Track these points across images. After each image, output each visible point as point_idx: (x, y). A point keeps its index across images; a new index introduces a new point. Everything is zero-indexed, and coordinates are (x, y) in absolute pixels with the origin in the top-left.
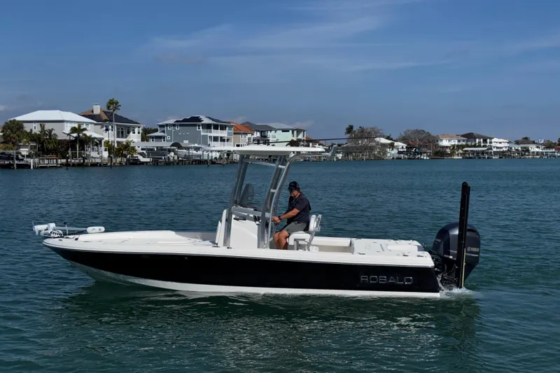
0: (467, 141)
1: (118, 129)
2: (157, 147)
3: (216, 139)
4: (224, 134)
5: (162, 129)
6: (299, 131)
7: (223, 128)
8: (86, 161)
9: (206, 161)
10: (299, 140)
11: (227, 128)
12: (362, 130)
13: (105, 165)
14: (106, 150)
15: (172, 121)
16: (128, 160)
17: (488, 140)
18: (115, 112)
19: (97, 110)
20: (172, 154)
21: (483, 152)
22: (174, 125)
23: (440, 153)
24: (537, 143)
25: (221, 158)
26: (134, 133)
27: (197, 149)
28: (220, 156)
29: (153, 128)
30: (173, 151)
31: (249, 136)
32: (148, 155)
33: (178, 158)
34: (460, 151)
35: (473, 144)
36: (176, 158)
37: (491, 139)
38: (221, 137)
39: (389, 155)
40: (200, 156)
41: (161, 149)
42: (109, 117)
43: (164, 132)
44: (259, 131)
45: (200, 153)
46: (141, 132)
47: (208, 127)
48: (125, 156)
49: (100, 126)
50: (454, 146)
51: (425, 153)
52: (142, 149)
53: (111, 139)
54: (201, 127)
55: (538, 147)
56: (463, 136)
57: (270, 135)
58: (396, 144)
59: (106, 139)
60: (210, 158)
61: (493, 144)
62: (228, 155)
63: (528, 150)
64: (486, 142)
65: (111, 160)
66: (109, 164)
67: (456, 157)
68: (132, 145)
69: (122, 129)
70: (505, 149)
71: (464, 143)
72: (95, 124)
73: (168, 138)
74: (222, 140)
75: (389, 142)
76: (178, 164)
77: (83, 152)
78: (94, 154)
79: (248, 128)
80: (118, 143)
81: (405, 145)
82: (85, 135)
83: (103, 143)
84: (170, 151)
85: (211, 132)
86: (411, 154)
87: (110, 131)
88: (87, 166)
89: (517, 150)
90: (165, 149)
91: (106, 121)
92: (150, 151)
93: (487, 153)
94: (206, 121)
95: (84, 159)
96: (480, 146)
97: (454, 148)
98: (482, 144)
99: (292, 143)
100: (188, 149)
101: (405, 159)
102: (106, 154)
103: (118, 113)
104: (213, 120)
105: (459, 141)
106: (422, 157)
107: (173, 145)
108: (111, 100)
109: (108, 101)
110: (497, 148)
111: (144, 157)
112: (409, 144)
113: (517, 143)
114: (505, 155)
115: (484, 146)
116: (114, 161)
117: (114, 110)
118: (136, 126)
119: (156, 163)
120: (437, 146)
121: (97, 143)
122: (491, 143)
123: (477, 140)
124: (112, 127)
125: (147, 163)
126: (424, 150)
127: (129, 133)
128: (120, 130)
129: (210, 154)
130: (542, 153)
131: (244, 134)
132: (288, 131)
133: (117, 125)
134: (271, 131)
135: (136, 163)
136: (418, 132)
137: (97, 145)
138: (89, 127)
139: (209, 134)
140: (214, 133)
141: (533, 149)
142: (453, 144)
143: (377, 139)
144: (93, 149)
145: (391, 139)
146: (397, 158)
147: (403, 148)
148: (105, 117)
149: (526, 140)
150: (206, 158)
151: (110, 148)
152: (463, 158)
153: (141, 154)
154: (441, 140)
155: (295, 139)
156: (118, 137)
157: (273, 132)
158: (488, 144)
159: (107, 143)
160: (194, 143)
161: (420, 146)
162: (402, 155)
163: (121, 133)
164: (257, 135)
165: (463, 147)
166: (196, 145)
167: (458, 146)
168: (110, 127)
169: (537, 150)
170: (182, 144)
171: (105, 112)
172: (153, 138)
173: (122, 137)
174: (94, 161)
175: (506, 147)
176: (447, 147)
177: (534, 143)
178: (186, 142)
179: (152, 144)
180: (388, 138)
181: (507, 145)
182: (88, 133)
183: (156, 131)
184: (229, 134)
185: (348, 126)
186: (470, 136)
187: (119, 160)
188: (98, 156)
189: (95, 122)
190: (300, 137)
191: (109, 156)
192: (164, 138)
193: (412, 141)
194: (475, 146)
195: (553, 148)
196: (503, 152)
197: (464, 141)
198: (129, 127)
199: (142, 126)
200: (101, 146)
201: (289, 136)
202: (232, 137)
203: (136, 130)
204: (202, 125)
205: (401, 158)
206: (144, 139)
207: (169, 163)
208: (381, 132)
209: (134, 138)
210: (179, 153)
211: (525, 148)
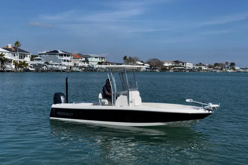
0: (176, 64)
1: (20, 55)
2: (38, 64)
3: (65, 61)
4: (69, 58)
5: (40, 56)
6: (102, 58)
7: (68, 56)
8: (4, 69)
9: (60, 70)
10: (102, 62)
11: (70, 56)
12: (130, 58)
13: (13, 71)
14: (14, 65)
15: (45, 52)
16: (24, 69)
17: (185, 64)
18: (18, 48)
19: (10, 46)
20: (45, 67)
21: (182, 69)
22: (46, 54)
23: (164, 69)
24: (205, 66)
25: (67, 69)
26: (27, 57)
27: (56, 65)
28: (67, 68)
29: (36, 55)
30: (45, 65)
31: (80, 59)
32: (34, 67)
33: (47, 69)
34: (173, 68)
35: (178, 65)
36: (46, 69)
37: (186, 63)
38: (67, 60)
39: (142, 69)
40: (57, 68)
41: (40, 65)
42: (15, 50)
43: (41, 57)
44: (84, 58)
45: (57, 67)
46: (30, 57)
47: (61, 55)
48: (23, 68)
49: (11, 54)
50: (170, 66)
51: (157, 69)
52: (31, 65)
53: (16, 60)
54: (58, 55)
55: (205, 67)
56: (174, 62)
57: (90, 59)
58: (145, 64)
59: (14, 60)
60: (62, 69)
61: (187, 66)
62: (70, 68)
63: (201, 69)
64: (184, 65)
65: (16, 69)
66: (15, 71)
67: (171, 71)
68: (26, 63)
69: (22, 55)
70: (191, 68)
71: (174, 65)
72: (9, 53)
73: (43, 60)
74: (68, 61)
75: (143, 64)
76: (47, 71)
77: (3, 65)
78: (8, 66)
79: (80, 56)
80: (20, 61)
81: (149, 65)
82: (4, 57)
83: (12, 61)
84: (44, 65)
85: (63, 57)
86: (151, 69)
87: (16, 56)
88: (4, 72)
89: (197, 68)
90: (42, 65)
91: (14, 51)
92: (34, 65)
93: (184, 69)
94: (60, 52)
95: (3, 68)
96: (181, 66)
97: (170, 67)
98: (182, 66)
99: (99, 63)
100: (52, 65)
101: (149, 71)
102: (14, 67)
103: (20, 48)
104: (64, 52)
105: (172, 64)
106: (156, 71)
107: (45, 63)
108: (17, 42)
109: (15, 42)
110: (188, 67)
111: (31, 68)
112: (151, 65)
113: (197, 65)
114: (192, 71)
115: (183, 67)
116: (18, 70)
117: (18, 47)
118: (28, 54)
119: (37, 71)
120: (163, 66)
121: (10, 61)
122: (186, 65)
123: (180, 64)
124: (17, 54)
125: (33, 71)
126: (157, 67)
127: (25, 57)
128: (21, 56)
129: (62, 68)
130: (207, 70)
131: (78, 59)
132: (98, 58)
133: (19, 54)
134: (90, 58)
135: (28, 70)
136: (155, 59)
137: (10, 62)
138: (6, 54)
139: (62, 59)
140: (64, 58)
141: (204, 68)
142: (170, 65)
143: (137, 62)
144: (8, 64)
145: (143, 63)
146: (146, 71)
147: (148, 66)
148: (13, 50)
149: (201, 64)
150: (60, 69)
151: (16, 64)
152: (174, 71)
153: (30, 67)
154: (165, 63)
155: (101, 61)
156: (20, 59)
157: (91, 58)
158: (185, 66)
159: (14, 61)
160: (55, 62)
161: (155, 66)
162: (148, 70)
163: (21, 57)
164: (84, 59)
165: (174, 66)
166: (56, 63)
167: (172, 66)
168: (16, 55)
169: (205, 68)
170: (49, 63)
171: (14, 47)
172: (36, 60)
173: (22, 59)
174: (8, 69)
175: (192, 67)
176: (167, 66)
177: (204, 65)
178: (51, 62)
179: (35, 62)
180: (142, 62)
181: (192, 66)
182: (6, 57)
183: (37, 56)
184: (71, 59)
185: (124, 56)
186: (177, 62)
187: (20, 69)
188: (10, 67)
189: (9, 52)
190: (103, 60)
191: (15, 67)
192: (41, 60)
193: (152, 64)
194: (179, 66)
195: (211, 68)
196: (191, 69)
197: (174, 64)
198: (25, 54)
199: (31, 54)
200: (12, 63)
201: (98, 60)
202: (73, 60)
203: (28, 56)
204: (59, 54)
205: (147, 71)
206: (32, 60)
207: (43, 71)
208: (139, 59)
209: (27, 59)
210: (48, 67)
211: (200, 67)
